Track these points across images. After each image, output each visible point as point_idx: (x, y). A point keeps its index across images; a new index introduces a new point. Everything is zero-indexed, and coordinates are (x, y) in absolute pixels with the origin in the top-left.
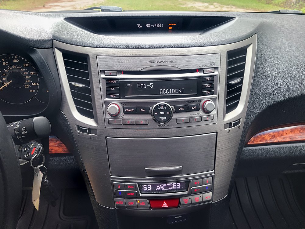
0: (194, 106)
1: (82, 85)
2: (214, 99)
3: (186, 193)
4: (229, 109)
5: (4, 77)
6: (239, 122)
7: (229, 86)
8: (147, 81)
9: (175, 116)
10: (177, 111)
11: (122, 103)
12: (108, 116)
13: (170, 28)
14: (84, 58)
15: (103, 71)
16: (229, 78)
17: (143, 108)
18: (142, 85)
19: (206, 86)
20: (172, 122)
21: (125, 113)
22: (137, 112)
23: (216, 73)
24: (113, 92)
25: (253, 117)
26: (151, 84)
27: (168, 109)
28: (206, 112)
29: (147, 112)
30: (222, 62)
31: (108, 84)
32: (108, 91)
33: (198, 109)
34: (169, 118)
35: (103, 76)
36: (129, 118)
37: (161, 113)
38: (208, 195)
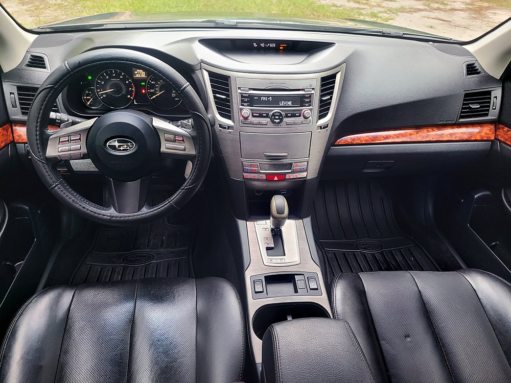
0: (297, 113)
1: (224, 97)
2: (311, 110)
3: (290, 171)
4: (321, 117)
5: (157, 87)
6: (327, 126)
7: (321, 101)
8: (268, 96)
9: (285, 120)
10: (287, 116)
11: (251, 110)
12: (241, 118)
13: (281, 48)
14: (227, 78)
15: (239, 88)
16: (322, 96)
17: (265, 114)
18: (264, 98)
19: (306, 101)
20: (283, 123)
21: (253, 116)
22: (261, 116)
23: (313, 92)
24: (246, 102)
25: (338, 124)
26: (270, 98)
27: (281, 114)
28: (306, 118)
29: (267, 116)
30: (317, 85)
31: (242, 96)
32: (242, 101)
33: (300, 116)
34: (281, 120)
35: (239, 91)
36: (256, 120)
37: (276, 117)
38: (304, 174)
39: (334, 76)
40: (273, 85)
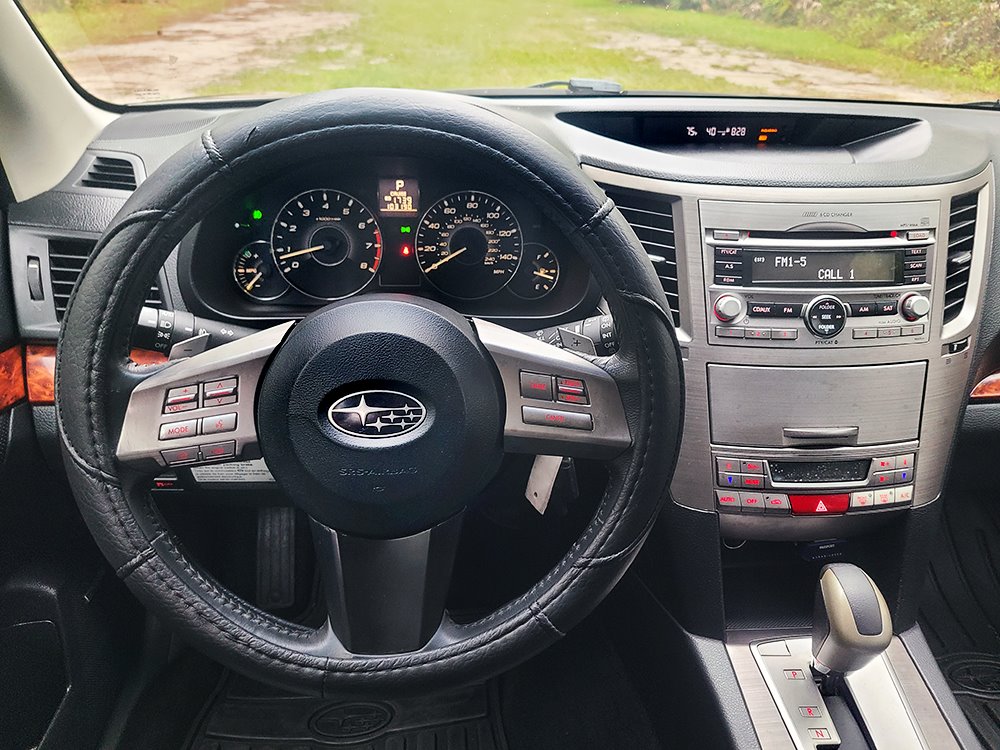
0: (887, 304)
1: (658, 259)
2: (926, 293)
3: (864, 483)
4: (950, 314)
5: (443, 239)
6: (966, 344)
7: (951, 267)
8: (795, 253)
9: (851, 323)
10: (856, 314)
11: (746, 295)
12: (714, 321)
13: (762, 138)
14: (666, 203)
15: (710, 231)
16: (952, 251)
17: (788, 307)
18: (785, 260)
19: (912, 266)
20: (844, 337)
21: (752, 315)
22: (777, 313)
23: (931, 240)
24: (729, 272)
25: (991, 336)
26: (803, 259)
27: (839, 309)
28: (910, 316)
29: (796, 314)
31: (719, 255)
32: (718, 270)
33: (893, 312)
34: (840, 325)
35: (709, 240)
36: (761, 326)
37: (824, 317)
38: (902, 494)
39: (972, 198)
40: (813, 220)
